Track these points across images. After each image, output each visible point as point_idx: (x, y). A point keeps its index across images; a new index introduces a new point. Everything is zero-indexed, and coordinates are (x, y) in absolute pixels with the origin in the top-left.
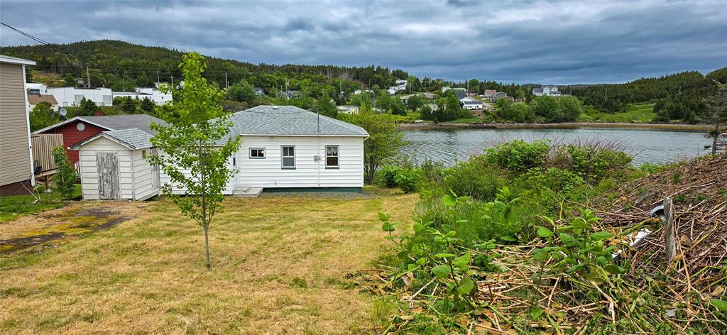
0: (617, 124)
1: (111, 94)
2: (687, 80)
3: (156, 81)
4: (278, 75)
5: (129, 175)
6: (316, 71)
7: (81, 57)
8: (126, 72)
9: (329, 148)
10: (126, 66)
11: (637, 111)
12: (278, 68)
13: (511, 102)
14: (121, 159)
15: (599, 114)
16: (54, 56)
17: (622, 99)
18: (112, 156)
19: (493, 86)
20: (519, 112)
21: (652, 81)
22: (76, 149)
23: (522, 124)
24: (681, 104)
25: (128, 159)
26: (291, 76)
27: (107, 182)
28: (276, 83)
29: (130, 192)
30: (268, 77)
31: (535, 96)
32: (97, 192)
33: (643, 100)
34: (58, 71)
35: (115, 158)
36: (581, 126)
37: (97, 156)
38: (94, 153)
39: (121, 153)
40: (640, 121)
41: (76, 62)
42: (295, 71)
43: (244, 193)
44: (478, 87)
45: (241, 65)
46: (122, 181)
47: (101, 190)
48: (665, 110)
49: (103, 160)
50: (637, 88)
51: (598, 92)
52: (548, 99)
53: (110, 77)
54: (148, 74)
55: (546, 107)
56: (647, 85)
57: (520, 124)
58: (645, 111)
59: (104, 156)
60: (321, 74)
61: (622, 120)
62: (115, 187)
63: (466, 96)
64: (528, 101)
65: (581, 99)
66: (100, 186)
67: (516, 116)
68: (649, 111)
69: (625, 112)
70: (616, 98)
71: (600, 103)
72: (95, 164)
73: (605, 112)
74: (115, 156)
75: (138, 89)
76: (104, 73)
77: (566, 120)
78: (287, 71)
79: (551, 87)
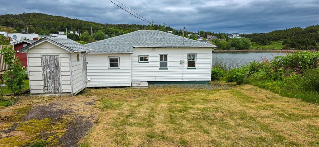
0: (267, 50)
1: (38, 37)
2: (296, 31)
3: (59, 30)
4: (115, 28)
5: (69, 73)
6: (132, 27)
7: (23, 20)
8: (45, 27)
9: (189, 55)
10: (45, 24)
11: (275, 45)
12: (114, 26)
13: (220, 41)
14: (62, 60)
15: (258, 46)
16: (11, 19)
17: (268, 39)
18: (54, 58)
19: (210, 34)
20: (224, 45)
21: (281, 31)
22: (25, 52)
23: (225, 50)
24: (294, 41)
25: (68, 60)
26: (120, 29)
27: (50, 79)
28: (114, 32)
29: (69, 87)
30: (110, 29)
31: (230, 38)
32: (42, 87)
33: (277, 40)
34: (13, 26)
35: (56, 59)
36: (251, 51)
37: (42, 58)
38: (39, 56)
39: (61, 56)
40: (277, 49)
41: (21, 22)
42: (122, 27)
43: (138, 85)
44: (204, 34)
45: (97, 24)
46: (62, 78)
47: (45, 86)
48: (287, 44)
49: (47, 61)
50: (274, 34)
51: (257, 36)
52: (236, 39)
53: (37, 29)
54: (55, 27)
55: (236, 43)
56: (278, 33)
57: (224, 50)
58: (278, 45)
59: (48, 58)
60: (134, 28)
61: (269, 48)
62: (57, 83)
63: (200, 38)
64: (227, 40)
65: (250, 39)
66: (45, 82)
67: (223, 47)
68: (280, 45)
69: (269, 45)
70: (265, 39)
71: (258, 41)
72: (40, 64)
73: (261, 45)
74: (57, 58)
75: (50, 35)
76: (35, 27)
77: (244, 49)
78: (118, 27)
79: (236, 34)
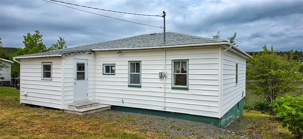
9: (176, 63)
